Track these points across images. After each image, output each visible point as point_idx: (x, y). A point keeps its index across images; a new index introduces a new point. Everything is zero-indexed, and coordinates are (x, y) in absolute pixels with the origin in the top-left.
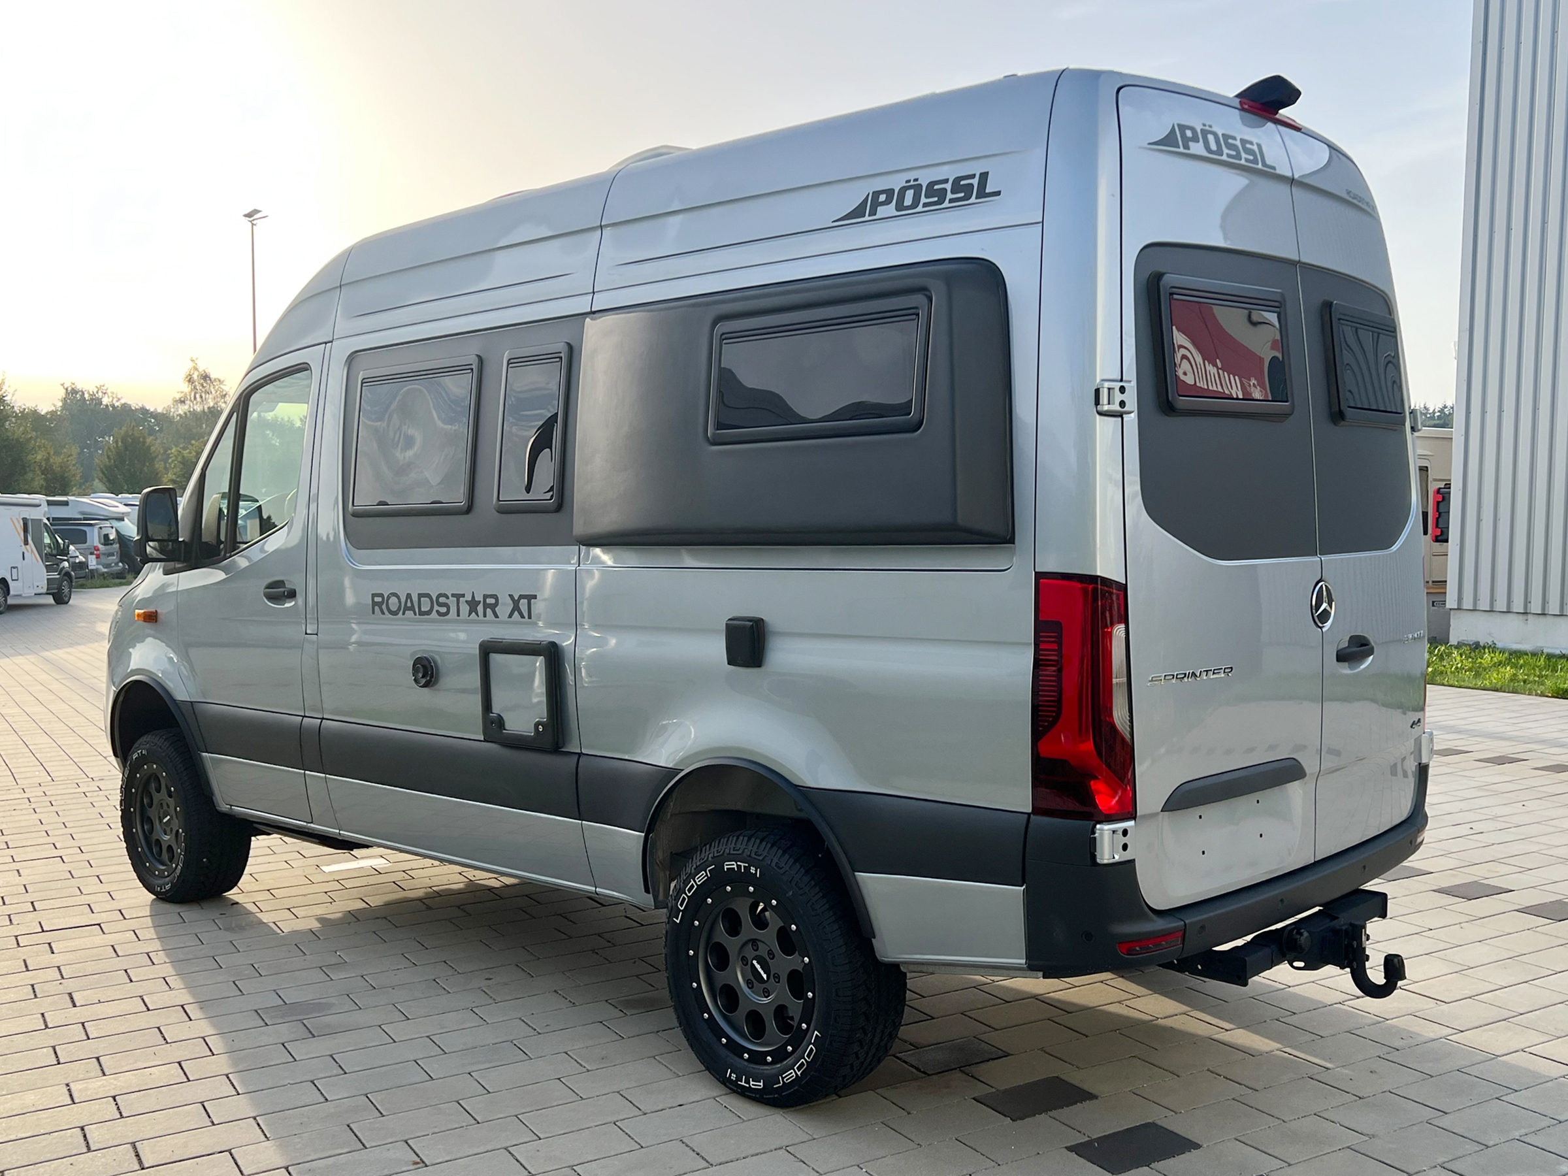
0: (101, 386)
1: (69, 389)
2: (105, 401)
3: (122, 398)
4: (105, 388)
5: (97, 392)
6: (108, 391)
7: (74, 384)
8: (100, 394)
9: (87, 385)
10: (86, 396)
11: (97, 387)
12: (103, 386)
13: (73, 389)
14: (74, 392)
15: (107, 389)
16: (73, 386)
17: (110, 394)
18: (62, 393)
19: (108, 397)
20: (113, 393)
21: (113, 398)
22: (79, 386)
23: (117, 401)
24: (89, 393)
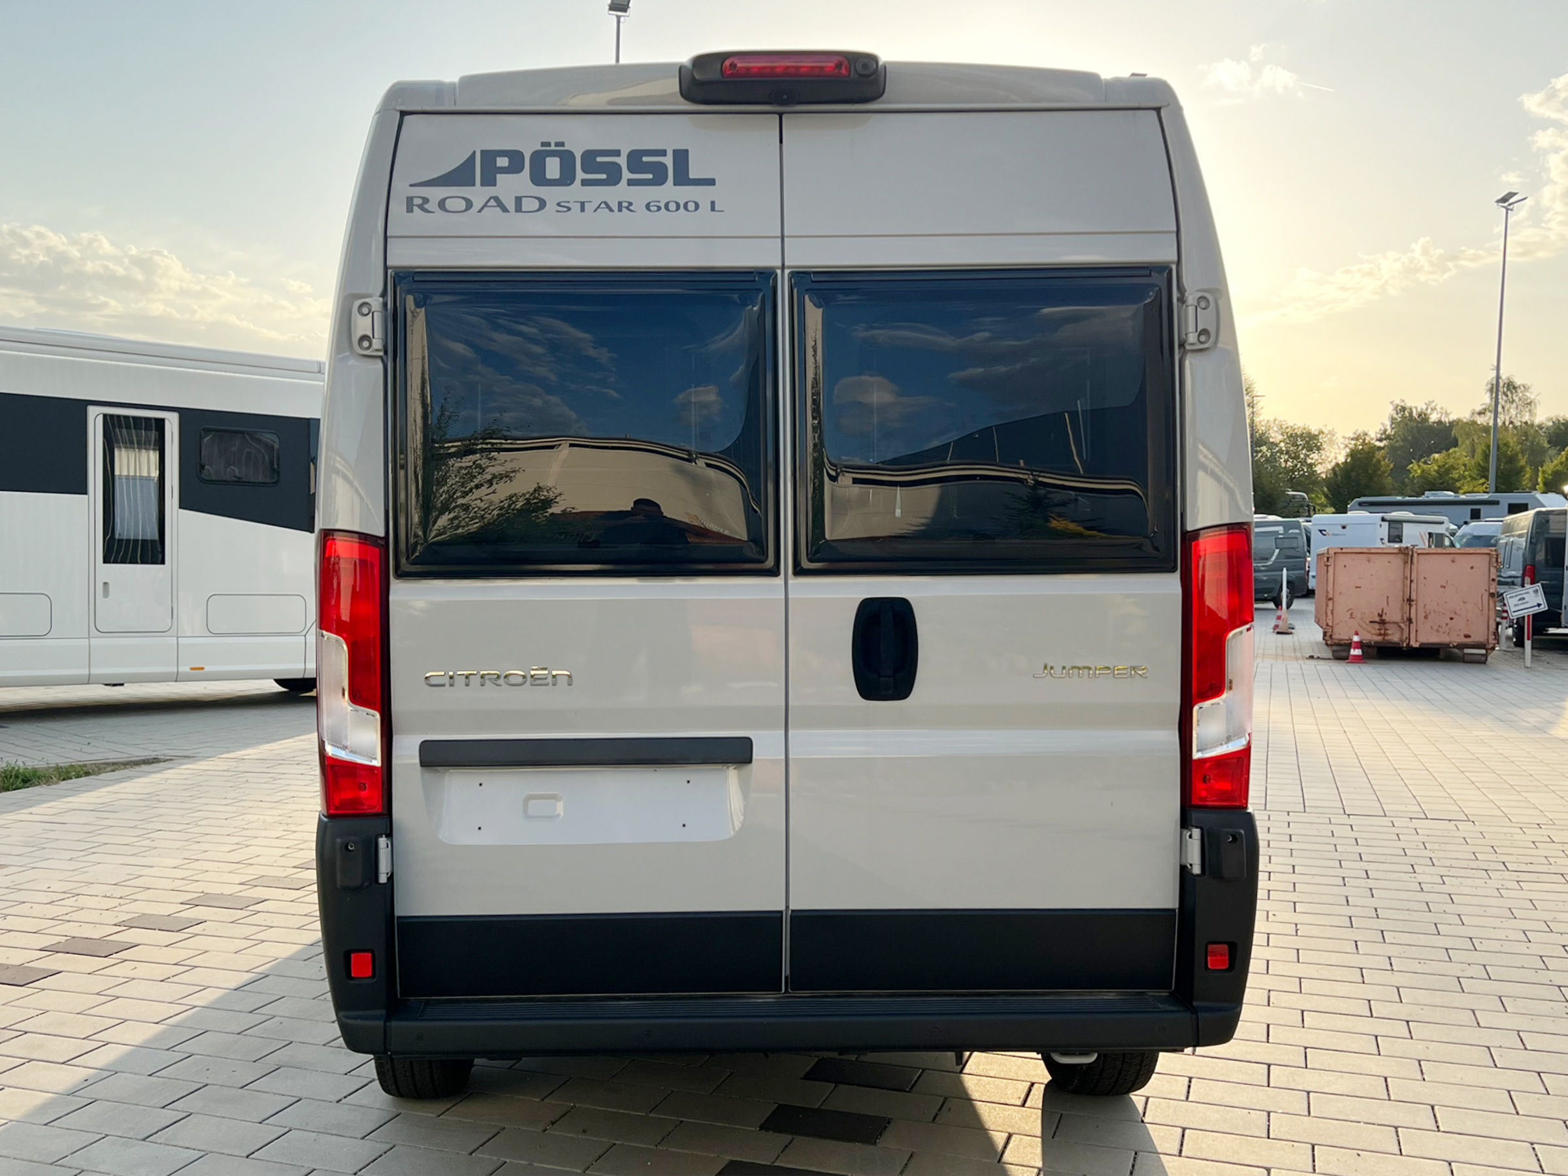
0: (1429, 402)
1: (1399, 408)
2: (1434, 417)
3: (1451, 413)
4: (1434, 404)
5: (1427, 409)
6: (1439, 407)
7: (1403, 401)
8: (1429, 411)
9: (1416, 403)
10: (1415, 414)
11: (1426, 404)
12: (1433, 402)
13: (1402, 406)
14: (1403, 409)
15: (1436, 406)
16: (1403, 404)
17: (1439, 410)
18: (1390, 410)
19: (1437, 413)
21: (1442, 414)
22: (1408, 404)
23: (1446, 417)
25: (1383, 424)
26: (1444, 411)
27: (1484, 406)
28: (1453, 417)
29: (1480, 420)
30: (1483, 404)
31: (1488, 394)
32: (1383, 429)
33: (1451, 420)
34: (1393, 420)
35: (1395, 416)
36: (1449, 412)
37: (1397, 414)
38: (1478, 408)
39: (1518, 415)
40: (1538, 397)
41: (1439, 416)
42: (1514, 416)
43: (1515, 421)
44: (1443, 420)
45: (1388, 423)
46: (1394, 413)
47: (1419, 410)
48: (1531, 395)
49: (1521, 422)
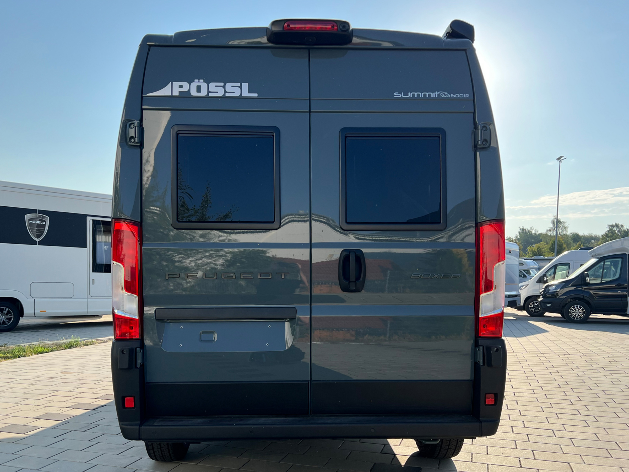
0: (532, 227)
1: (522, 229)
2: (533, 232)
3: (539, 231)
6: (534, 229)
7: (523, 227)
8: (531, 230)
9: (527, 227)
10: (527, 231)
11: (530, 228)
14: (523, 229)
15: (534, 228)
17: (535, 230)
18: (519, 230)
20: (536, 229)
21: (536, 231)
22: (525, 228)
23: (537, 232)
24: (527, 230)
25: (516, 234)
26: (536, 230)
27: (550, 228)
28: (539, 232)
29: (549, 234)
30: (550, 227)
31: (552, 224)
32: (516, 236)
33: (539, 233)
34: (520, 233)
35: (520, 232)
36: (538, 230)
37: (521, 231)
38: (548, 229)
39: (562, 232)
40: (568, 226)
41: (535, 232)
42: (560, 232)
43: (561, 234)
44: (536, 233)
45: (518, 234)
46: (520, 231)
47: (528, 229)
48: (566, 225)
49: (563, 234)
